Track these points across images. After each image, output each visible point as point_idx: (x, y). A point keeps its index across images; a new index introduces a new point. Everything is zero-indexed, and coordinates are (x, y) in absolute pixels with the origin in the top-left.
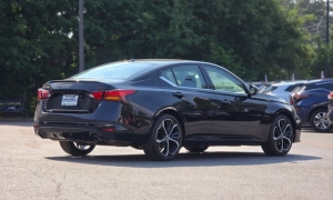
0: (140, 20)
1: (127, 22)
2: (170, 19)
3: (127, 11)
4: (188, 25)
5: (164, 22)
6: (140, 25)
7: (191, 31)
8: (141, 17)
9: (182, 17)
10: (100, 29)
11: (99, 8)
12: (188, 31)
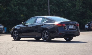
0: (67, 5)
1: (64, 6)
2: (76, 5)
3: (64, 3)
4: (81, 6)
5: (74, 6)
6: (67, 7)
7: (82, 8)
8: (68, 5)
9: (79, 4)
10: (57, 8)
11: (56, 3)
12: (81, 8)
